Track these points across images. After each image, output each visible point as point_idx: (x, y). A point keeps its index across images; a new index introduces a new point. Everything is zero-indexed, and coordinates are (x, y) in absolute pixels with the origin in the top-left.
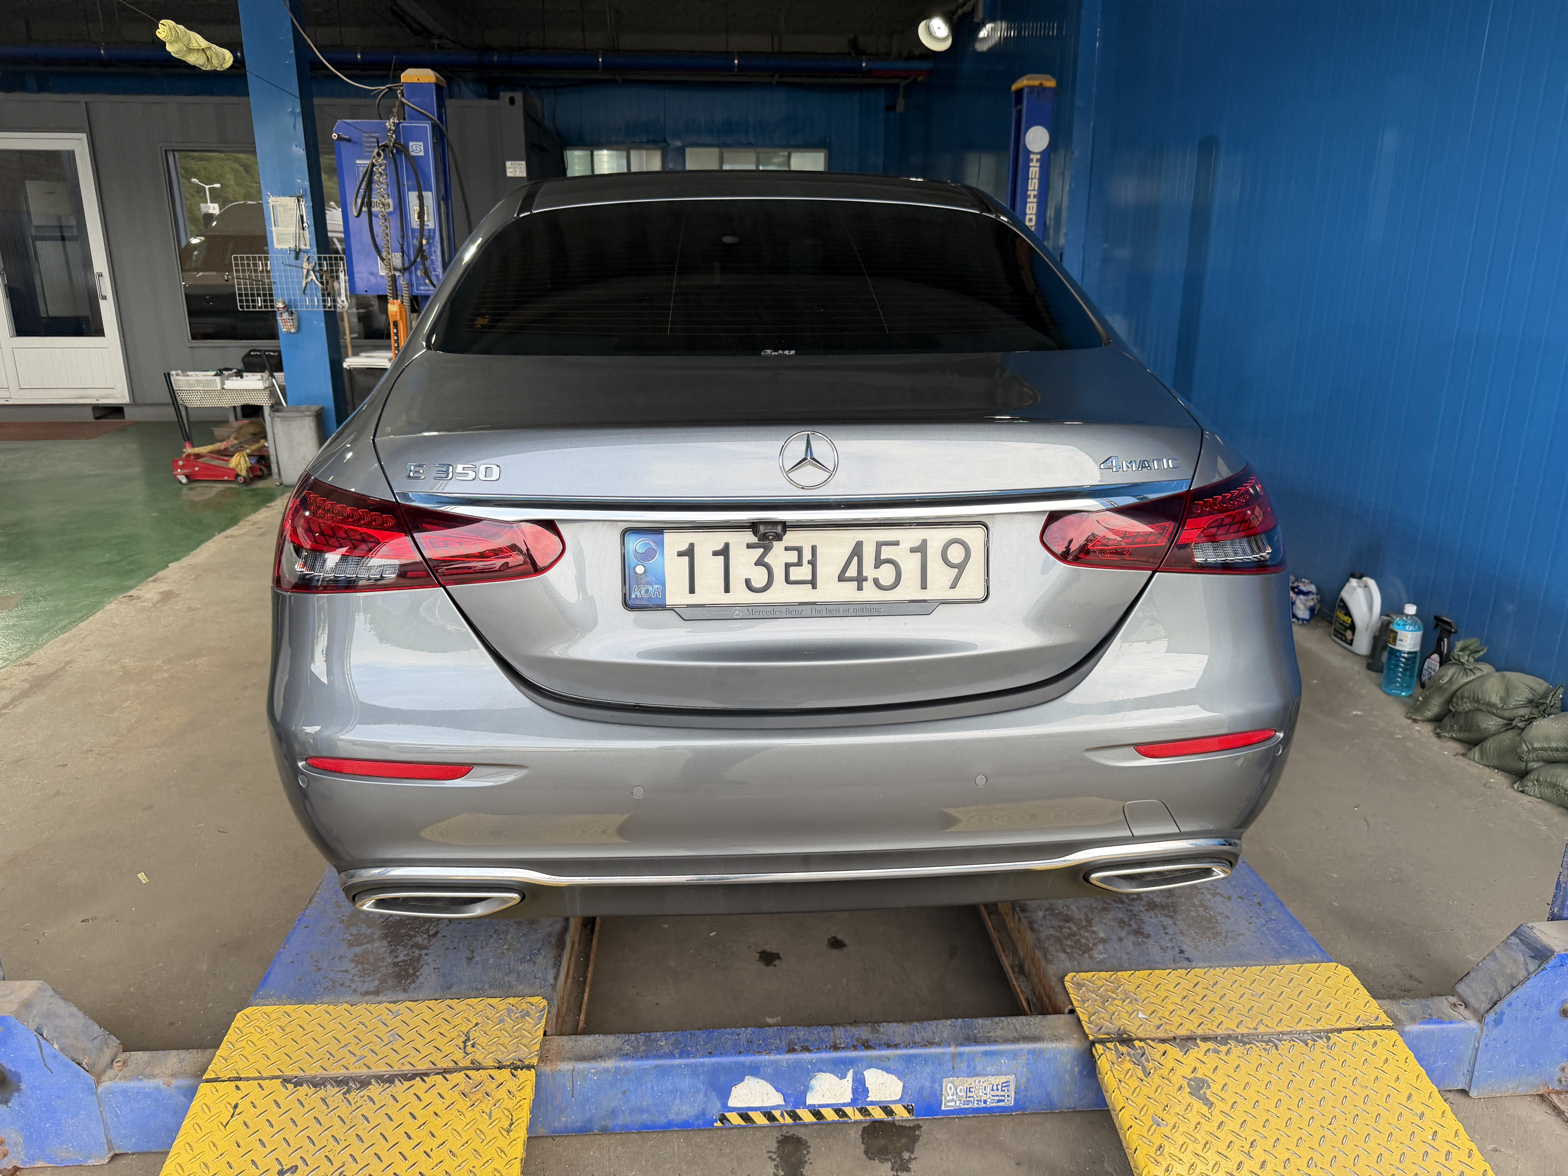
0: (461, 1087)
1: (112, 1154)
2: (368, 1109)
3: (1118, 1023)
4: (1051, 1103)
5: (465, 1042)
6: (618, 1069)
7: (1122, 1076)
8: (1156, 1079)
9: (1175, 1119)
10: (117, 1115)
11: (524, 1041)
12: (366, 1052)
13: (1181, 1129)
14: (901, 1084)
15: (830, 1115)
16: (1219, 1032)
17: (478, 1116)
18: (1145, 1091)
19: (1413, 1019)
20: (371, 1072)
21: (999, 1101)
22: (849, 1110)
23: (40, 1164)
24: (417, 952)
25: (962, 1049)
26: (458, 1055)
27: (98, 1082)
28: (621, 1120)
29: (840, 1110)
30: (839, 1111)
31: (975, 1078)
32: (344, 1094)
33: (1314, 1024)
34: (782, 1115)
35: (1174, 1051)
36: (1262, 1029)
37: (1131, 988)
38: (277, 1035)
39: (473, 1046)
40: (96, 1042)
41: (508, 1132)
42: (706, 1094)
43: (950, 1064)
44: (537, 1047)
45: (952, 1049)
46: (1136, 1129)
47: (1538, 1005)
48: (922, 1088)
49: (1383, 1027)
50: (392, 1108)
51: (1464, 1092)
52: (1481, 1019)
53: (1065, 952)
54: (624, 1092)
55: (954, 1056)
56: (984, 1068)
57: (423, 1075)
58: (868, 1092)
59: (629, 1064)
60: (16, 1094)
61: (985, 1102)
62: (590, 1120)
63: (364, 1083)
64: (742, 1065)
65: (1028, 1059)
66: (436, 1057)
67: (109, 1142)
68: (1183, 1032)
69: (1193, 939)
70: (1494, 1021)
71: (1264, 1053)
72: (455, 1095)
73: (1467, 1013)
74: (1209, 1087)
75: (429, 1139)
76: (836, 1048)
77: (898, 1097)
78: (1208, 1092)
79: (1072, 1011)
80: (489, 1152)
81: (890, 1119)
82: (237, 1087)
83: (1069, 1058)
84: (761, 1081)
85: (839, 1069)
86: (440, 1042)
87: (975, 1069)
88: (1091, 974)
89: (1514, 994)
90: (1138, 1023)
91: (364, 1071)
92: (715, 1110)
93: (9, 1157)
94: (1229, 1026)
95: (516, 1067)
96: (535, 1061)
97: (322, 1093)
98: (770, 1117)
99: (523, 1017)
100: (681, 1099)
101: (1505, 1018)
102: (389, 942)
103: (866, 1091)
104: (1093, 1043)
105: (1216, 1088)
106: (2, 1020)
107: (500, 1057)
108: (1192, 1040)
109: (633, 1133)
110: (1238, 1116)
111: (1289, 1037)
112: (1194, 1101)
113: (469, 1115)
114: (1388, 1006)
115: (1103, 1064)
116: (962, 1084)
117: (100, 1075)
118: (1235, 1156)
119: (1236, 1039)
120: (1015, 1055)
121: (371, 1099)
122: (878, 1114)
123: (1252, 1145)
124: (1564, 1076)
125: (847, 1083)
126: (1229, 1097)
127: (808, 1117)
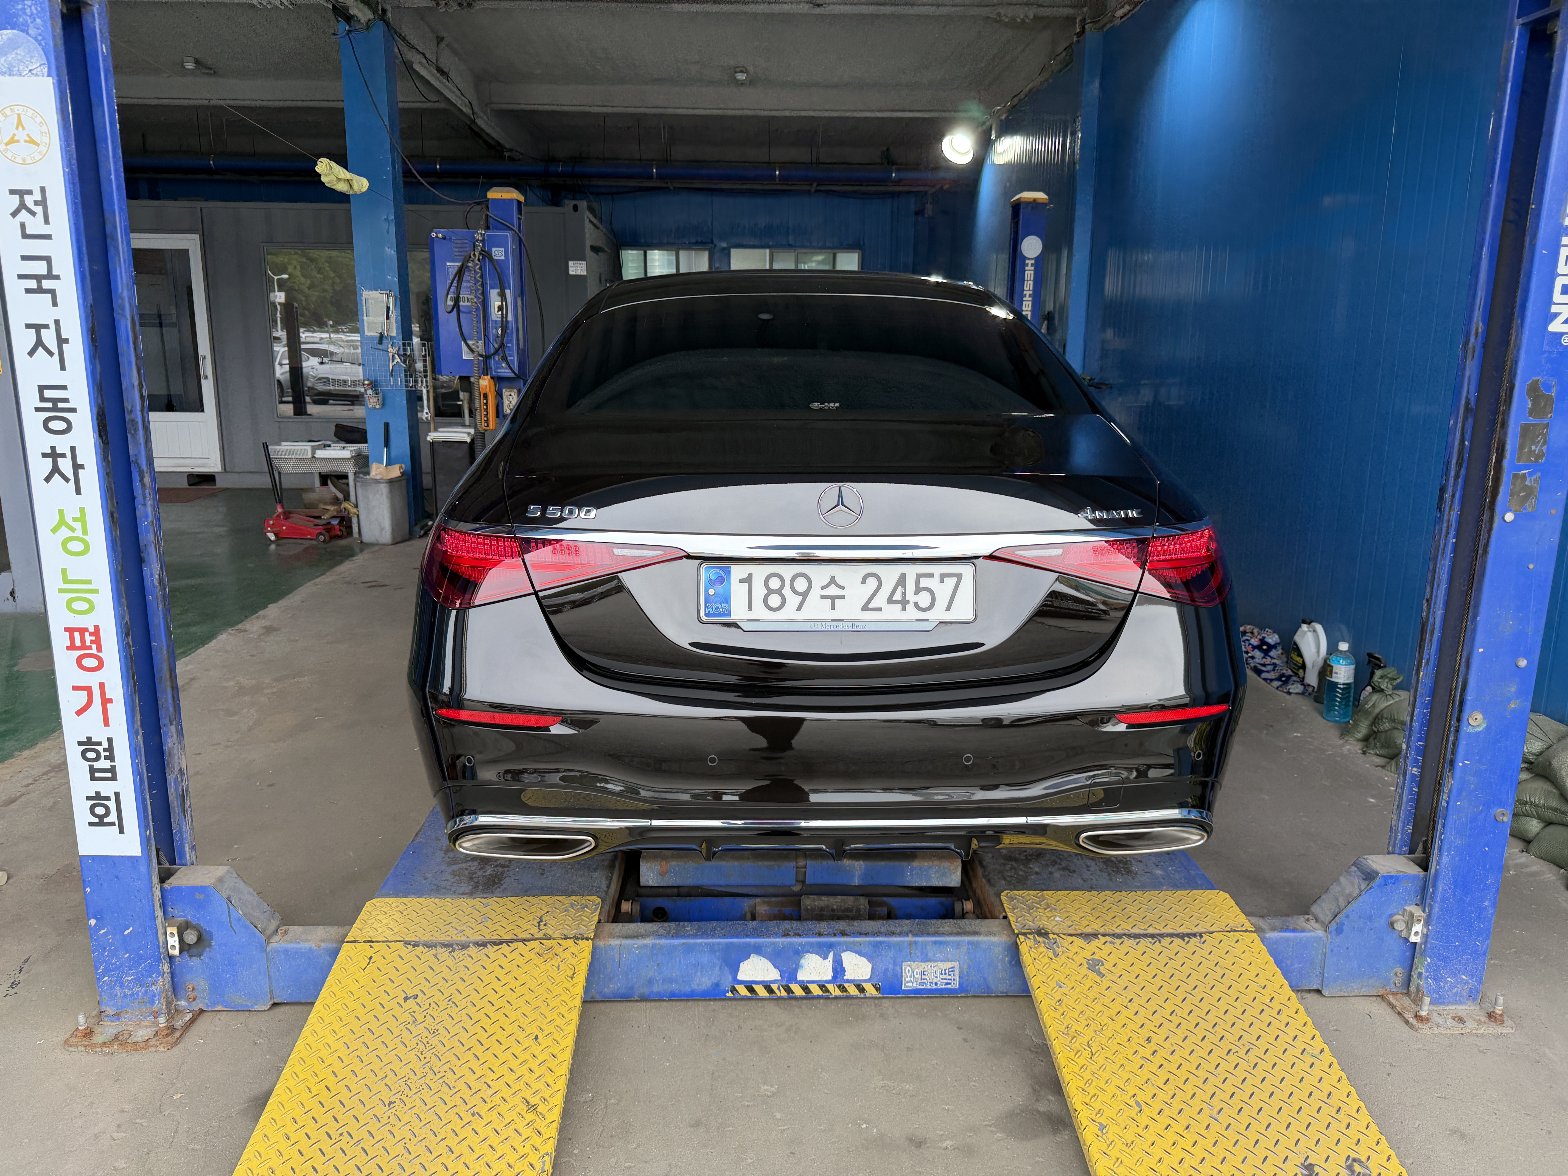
0: (537, 950)
1: (272, 1002)
2: (468, 962)
3: (1038, 923)
4: (988, 987)
5: (539, 923)
6: (654, 945)
7: (1036, 956)
8: (1063, 959)
9: (1074, 984)
10: (279, 970)
11: (583, 923)
12: (464, 928)
13: (1077, 990)
14: (870, 966)
15: (816, 990)
16: (1117, 931)
17: (550, 969)
18: (1053, 965)
19: (1273, 929)
20: (469, 940)
21: (947, 984)
22: (830, 987)
23: (219, 1008)
24: (501, 870)
25: (917, 939)
26: (534, 931)
27: (268, 942)
28: (655, 989)
29: (824, 986)
30: (822, 987)
31: (927, 963)
32: (450, 953)
33: (1193, 927)
34: (779, 989)
35: (1079, 942)
36: (1151, 931)
37: (1053, 901)
38: (397, 916)
39: (545, 925)
40: (266, 914)
41: (572, 978)
42: (720, 968)
43: (908, 950)
44: (594, 927)
45: (910, 938)
46: (1043, 989)
47: (1370, 918)
48: (886, 970)
49: (1246, 931)
50: (486, 962)
51: (1318, 991)
52: (1326, 928)
53: (1005, 879)
54: (658, 965)
55: (910, 944)
56: (934, 955)
57: (508, 942)
58: (845, 971)
59: (663, 941)
60: (207, 949)
61: (936, 984)
62: (632, 988)
63: (465, 946)
64: (748, 944)
65: (968, 949)
66: (517, 931)
67: (271, 991)
68: (1089, 930)
69: (1109, 874)
70: (1336, 930)
71: (1149, 945)
72: (532, 955)
73: (1316, 925)
74: (1103, 965)
75: (514, 981)
76: (820, 935)
77: (868, 977)
78: (1102, 968)
79: (1005, 917)
80: (557, 990)
81: (862, 996)
82: (371, 947)
83: (1000, 949)
84: (763, 959)
85: (822, 951)
86: (520, 922)
87: (927, 955)
88: (1021, 892)
89: (1350, 907)
90: (1054, 923)
91: (464, 939)
92: (726, 983)
93: (198, 1001)
94: (1126, 927)
95: (577, 939)
96: (592, 935)
97: (433, 951)
98: (770, 991)
99: (583, 908)
100: (701, 972)
101: (1344, 927)
102: (479, 864)
103: (844, 970)
104: (1018, 935)
105: (1109, 965)
106: (203, 889)
107: (565, 932)
108: (1095, 935)
109: (664, 1000)
110: (1122, 983)
111: (1171, 935)
112: (1090, 973)
113: (543, 967)
114: (1254, 920)
115: (1023, 948)
116: (918, 968)
117: (269, 937)
118: (1116, 1007)
119: (1129, 936)
120: (958, 945)
121: (470, 956)
122: (853, 991)
123: (1130, 1001)
124: (1399, 980)
125: (829, 963)
126: (1117, 971)
127: (798, 991)
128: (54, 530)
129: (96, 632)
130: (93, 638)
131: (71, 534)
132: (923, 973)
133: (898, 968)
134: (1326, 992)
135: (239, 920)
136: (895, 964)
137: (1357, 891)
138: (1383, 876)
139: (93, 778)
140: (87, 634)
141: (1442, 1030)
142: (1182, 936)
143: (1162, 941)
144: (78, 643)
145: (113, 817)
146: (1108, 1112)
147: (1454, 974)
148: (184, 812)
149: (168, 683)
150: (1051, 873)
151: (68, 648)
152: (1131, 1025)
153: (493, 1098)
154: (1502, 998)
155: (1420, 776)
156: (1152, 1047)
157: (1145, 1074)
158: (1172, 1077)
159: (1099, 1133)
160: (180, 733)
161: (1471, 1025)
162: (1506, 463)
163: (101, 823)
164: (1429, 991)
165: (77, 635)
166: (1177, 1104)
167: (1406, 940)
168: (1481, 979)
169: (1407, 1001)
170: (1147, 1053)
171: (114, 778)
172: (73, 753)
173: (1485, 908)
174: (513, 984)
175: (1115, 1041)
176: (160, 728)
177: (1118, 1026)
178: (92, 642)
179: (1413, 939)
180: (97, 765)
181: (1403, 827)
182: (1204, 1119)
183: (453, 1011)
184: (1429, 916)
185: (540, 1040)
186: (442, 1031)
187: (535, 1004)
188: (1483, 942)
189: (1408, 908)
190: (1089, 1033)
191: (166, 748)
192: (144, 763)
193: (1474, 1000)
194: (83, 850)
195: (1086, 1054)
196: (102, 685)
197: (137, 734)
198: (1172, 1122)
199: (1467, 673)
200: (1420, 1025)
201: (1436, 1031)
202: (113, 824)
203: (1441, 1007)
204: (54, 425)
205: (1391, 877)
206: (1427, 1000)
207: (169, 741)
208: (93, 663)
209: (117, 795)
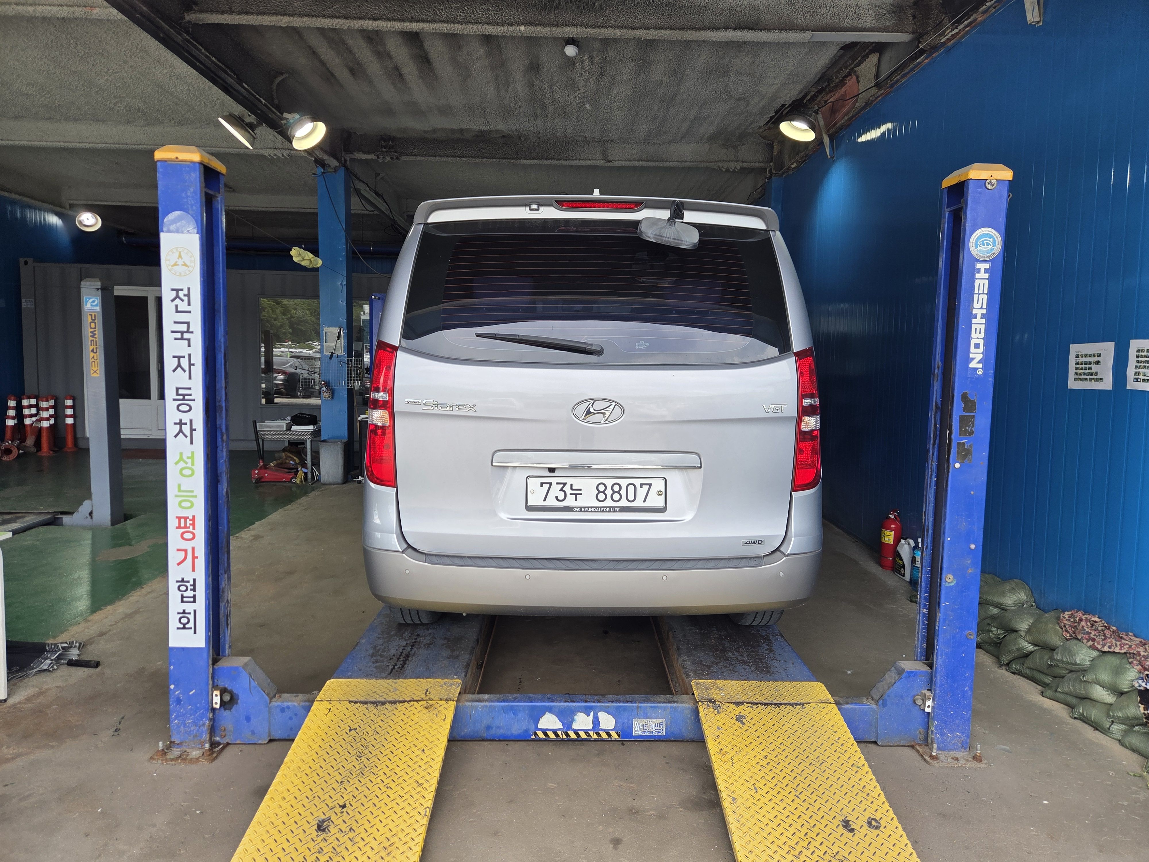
0: (425, 706)
1: (269, 739)
2: (386, 712)
3: (711, 697)
4: (683, 736)
5: (426, 692)
6: (491, 706)
7: (707, 713)
8: (723, 714)
9: (727, 728)
10: (276, 718)
11: (451, 692)
12: (384, 694)
13: (728, 731)
14: (614, 720)
15: (583, 735)
16: (755, 701)
17: (431, 715)
18: (716, 718)
19: (847, 703)
20: (385, 701)
21: (659, 732)
22: (591, 733)
23: (238, 742)
25: (642, 705)
26: (423, 696)
27: (270, 702)
28: (491, 733)
29: (587, 732)
31: (647, 720)
32: (375, 707)
33: (799, 701)
34: (562, 734)
35: (733, 706)
36: (775, 701)
37: (720, 685)
38: (344, 687)
39: (429, 693)
40: (270, 686)
42: (528, 720)
43: (636, 711)
44: (457, 695)
45: (638, 704)
46: (709, 730)
47: (902, 697)
48: (624, 723)
49: (830, 703)
50: (395, 712)
51: (875, 743)
52: (877, 703)
53: (694, 673)
54: (493, 718)
55: (638, 707)
56: (651, 715)
57: (409, 702)
58: (600, 724)
59: (495, 704)
60: (236, 704)
61: (652, 732)
62: (477, 732)
63: (384, 703)
64: (545, 706)
65: (670, 711)
66: (414, 696)
67: (269, 732)
68: (738, 701)
69: (757, 673)
70: (883, 704)
71: (773, 709)
72: (422, 708)
73: (872, 702)
74: (745, 718)
75: (411, 721)
76: (586, 701)
77: (613, 728)
78: (744, 720)
79: (693, 694)
80: (436, 727)
82: (330, 703)
83: (688, 711)
84: (553, 715)
85: (587, 711)
86: (415, 692)
87: (647, 715)
88: (703, 680)
89: (890, 691)
90: (720, 697)
91: (383, 700)
92: (532, 730)
93: (226, 737)
94: (761, 699)
95: (447, 700)
96: (456, 699)
97: (366, 706)
98: (557, 735)
99: (451, 685)
100: (517, 723)
101: (888, 703)
104: (698, 702)
105: (748, 719)
106: (236, 669)
107: (441, 697)
108: (742, 703)
109: (496, 740)
110: (755, 728)
111: (786, 704)
112: (737, 722)
113: (428, 715)
114: (837, 698)
115: (701, 709)
116: (642, 722)
117: (271, 699)
118: (749, 740)
119: (762, 704)
120: (665, 708)
121: (386, 708)
122: (604, 736)
123: (758, 737)
124: (922, 737)
125: (590, 718)
126: (753, 722)
127: (573, 736)
128: (176, 463)
129: (194, 519)
130: (191, 522)
131: (185, 465)
132: (645, 726)
133: (630, 722)
134: (879, 743)
135: (255, 687)
136: (629, 720)
137: (893, 681)
138: (907, 672)
139: (182, 601)
140: (188, 520)
141: (945, 764)
142: (792, 705)
143: (781, 707)
144: (182, 525)
145: (191, 624)
146: (738, 792)
147: (951, 732)
148: (227, 625)
149: (226, 550)
150: (723, 672)
151: (177, 528)
152: (757, 749)
153: (399, 780)
154: (979, 746)
155: (929, 614)
156: (768, 760)
157: (761, 774)
158: (776, 776)
159: (732, 802)
160: (229, 578)
161: (962, 762)
162: (953, 436)
163: (184, 628)
164: (938, 741)
165: (182, 520)
166: (777, 789)
167: (924, 710)
168: (968, 735)
169: (927, 749)
170: (764, 763)
171: (194, 601)
172: (173, 586)
173: (966, 691)
174: (411, 723)
175: (747, 757)
176: (218, 576)
177: (749, 750)
178: (190, 524)
179: (927, 710)
180: (185, 594)
181: (921, 645)
182: (792, 796)
183: (377, 736)
184: (934, 696)
185: (425, 751)
186: (370, 746)
187: (422, 733)
188: (967, 713)
189: (923, 692)
190: (733, 753)
191: (221, 587)
192: (211, 593)
193: (965, 748)
194: (173, 643)
195: (730, 763)
196: (193, 549)
197: (209, 577)
198: (773, 798)
199: (943, 553)
200: (931, 761)
201: (941, 764)
202: (191, 628)
203: (946, 752)
204: (182, 408)
205: (912, 672)
206: (935, 746)
207: (223, 583)
208: (190, 536)
209: (195, 611)
